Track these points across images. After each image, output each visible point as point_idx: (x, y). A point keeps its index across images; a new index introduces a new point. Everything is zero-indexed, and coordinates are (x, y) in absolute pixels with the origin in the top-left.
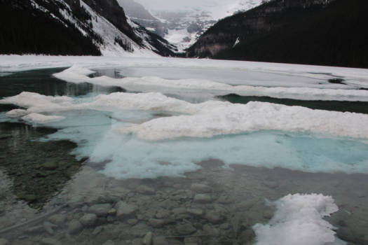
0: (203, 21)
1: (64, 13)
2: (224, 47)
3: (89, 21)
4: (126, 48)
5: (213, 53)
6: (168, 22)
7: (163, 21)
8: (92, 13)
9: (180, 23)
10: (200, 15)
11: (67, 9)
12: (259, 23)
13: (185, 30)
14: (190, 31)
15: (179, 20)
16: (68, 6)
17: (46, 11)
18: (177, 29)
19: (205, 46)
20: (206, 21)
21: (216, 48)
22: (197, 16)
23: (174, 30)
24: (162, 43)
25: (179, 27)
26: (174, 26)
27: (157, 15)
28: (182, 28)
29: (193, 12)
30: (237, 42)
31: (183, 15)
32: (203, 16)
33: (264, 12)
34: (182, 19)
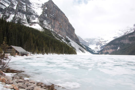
0: (102, 41)
1: (63, 40)
2: (114, 50)
3: (70, 43)
4: (83, 51)
5: (110, 53)
6: (89, 42)
7: (87, 42)
8: (70, 40)
9: (93, 42)
10: (100, 39)
11: (64, 39)
12: (126, 41)
13: (95, 45)
14: (97, 45)
15: (93, 41)
16: (64, 38)
17: (59, 39)
18: (92, 44)
19: (106, 50)
20: (103, 41)
21: (111, 51)
22: (99, 40)
23: (91, 45)
24: (90, 49)
25: (93, 44)
26: (91, 43)
27: (85, 39)
28: (94, 44)
29: (97, 38)
30: (119, 48)
31: (94, 39)
32: (102, 39)
33: (128, 37)
34: (94, 41)
